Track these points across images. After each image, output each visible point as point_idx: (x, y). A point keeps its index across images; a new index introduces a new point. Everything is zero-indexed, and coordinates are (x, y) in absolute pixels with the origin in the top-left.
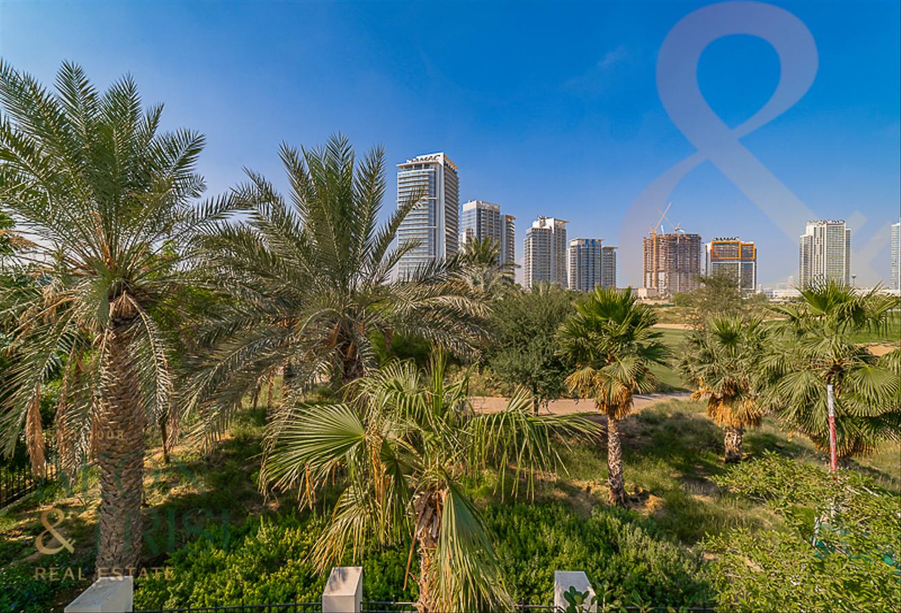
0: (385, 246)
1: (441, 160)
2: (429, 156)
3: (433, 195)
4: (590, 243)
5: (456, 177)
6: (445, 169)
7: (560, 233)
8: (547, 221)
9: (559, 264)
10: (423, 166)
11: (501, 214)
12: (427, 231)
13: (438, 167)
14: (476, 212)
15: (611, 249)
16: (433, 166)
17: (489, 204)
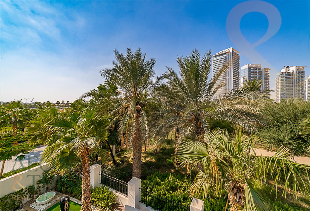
0: (212, 86)
1: (231, 51)
2: (225, 50)
5: (238, 56)
6: (233, 54)
7: (300, 73)
8: (290, 68)
9: (299, 88)
10: (223, 54)
11: (261, 68)
12: (225, 79)
13: (230, 54)
14: (248, 69)
16: (228, 54)
17: (255, 65)
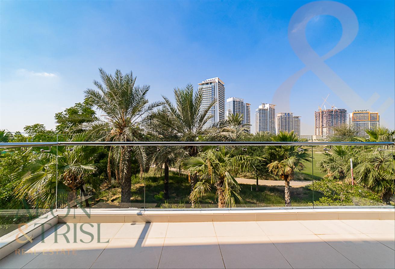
1: (217, 81)
2: (211, 79)
3: (213, 95)
4: (287, 115)
5: (223, 87)
6: (219, 84)
7: (272, 111)
8: (266, 105)
9: (271, 125)
10: (209, 83)
11: (244, 103)
12: (211, 111)
13: (216, 83)
14: (232, 103)
15: (297, 117)
16: (214, 83)
17: (239, 98)
